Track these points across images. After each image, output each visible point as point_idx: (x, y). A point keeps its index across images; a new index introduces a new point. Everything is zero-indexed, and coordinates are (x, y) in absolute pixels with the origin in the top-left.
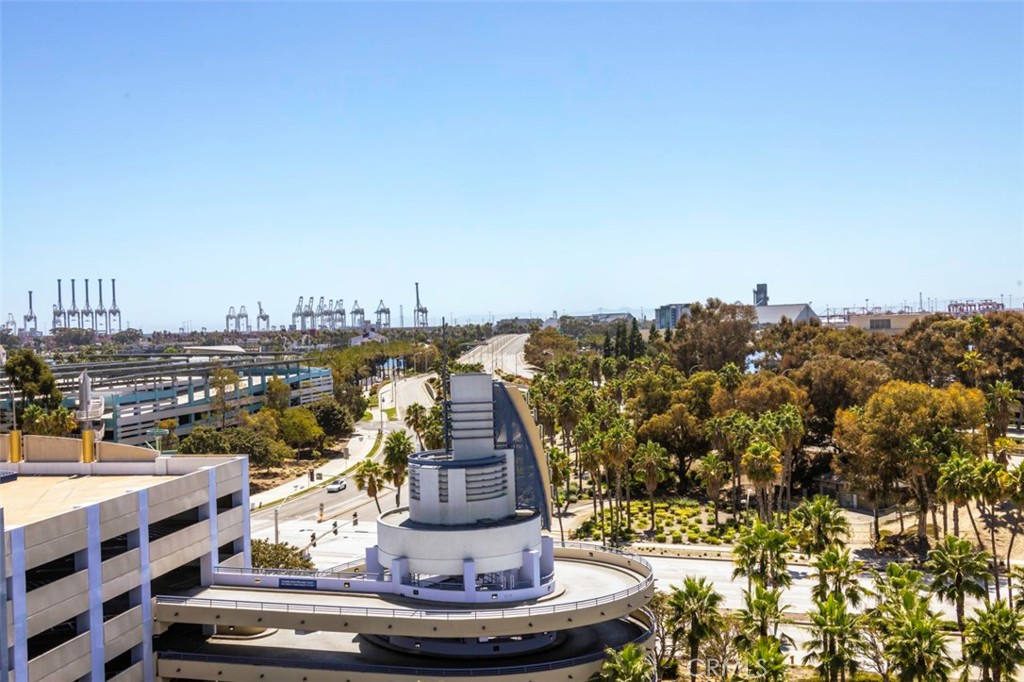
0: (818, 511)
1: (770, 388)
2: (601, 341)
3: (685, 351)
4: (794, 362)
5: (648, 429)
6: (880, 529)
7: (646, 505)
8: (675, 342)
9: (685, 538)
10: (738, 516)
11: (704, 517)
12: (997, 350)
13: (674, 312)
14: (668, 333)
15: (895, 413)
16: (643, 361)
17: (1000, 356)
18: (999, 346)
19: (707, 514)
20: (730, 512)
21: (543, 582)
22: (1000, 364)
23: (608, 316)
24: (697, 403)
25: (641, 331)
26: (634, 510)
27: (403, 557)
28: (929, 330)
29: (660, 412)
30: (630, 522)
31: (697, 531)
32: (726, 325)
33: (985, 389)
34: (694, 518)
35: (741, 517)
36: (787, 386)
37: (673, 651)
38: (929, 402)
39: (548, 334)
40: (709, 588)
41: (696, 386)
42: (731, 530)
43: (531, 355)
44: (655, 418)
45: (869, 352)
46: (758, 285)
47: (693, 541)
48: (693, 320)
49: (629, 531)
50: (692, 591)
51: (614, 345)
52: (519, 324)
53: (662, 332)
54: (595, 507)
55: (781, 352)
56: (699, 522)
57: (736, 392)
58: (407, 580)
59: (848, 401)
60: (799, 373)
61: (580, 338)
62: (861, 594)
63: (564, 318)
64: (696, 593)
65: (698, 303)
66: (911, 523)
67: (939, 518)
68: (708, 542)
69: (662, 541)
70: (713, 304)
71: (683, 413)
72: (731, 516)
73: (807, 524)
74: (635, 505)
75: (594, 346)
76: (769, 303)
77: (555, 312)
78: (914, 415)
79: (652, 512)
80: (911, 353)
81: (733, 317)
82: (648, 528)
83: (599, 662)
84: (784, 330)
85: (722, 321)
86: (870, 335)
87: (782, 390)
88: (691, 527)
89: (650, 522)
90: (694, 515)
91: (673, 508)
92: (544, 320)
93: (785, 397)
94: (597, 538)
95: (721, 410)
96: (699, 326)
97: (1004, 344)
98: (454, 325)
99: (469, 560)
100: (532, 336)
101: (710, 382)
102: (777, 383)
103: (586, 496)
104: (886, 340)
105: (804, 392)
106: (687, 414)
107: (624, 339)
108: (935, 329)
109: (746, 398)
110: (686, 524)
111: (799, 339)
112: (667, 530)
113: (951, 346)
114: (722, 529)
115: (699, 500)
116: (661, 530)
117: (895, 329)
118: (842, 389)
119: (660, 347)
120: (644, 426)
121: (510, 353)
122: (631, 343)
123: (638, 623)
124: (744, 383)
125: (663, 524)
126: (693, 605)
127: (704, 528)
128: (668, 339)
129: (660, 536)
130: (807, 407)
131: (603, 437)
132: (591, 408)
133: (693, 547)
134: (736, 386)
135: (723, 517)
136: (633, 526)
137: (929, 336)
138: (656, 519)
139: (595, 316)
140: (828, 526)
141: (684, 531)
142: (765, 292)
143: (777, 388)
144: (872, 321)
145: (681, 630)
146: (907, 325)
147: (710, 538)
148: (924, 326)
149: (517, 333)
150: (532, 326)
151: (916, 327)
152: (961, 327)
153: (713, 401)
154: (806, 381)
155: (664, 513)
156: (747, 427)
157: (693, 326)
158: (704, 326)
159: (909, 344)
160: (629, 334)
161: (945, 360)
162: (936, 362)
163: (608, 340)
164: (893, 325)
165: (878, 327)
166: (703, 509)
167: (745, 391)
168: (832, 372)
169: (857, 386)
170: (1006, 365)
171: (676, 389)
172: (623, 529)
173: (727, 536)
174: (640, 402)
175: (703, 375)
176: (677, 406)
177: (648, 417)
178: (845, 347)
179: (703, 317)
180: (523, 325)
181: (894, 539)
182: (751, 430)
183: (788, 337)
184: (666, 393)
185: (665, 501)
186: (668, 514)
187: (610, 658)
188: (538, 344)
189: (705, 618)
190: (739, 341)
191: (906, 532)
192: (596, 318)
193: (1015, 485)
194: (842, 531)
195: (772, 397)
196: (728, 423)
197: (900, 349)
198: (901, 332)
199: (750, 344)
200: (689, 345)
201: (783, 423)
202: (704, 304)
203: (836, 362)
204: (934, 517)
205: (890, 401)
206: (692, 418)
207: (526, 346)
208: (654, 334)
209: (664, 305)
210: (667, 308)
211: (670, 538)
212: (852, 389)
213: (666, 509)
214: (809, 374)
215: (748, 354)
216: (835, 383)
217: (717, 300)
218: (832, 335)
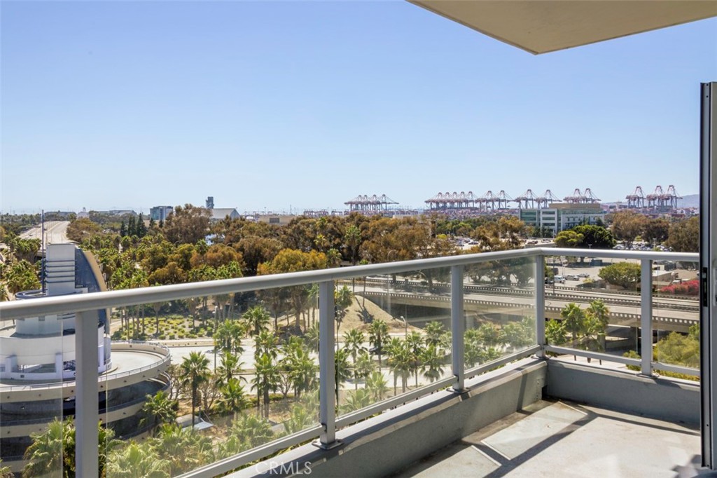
0: (256, 314)
1: (223, 253)
2: (118, 226)
3: (172, 233)
4: (232, 239)
5: (154, 276)
6: (278, 324)
7: (152, 320)
8: (166, 228)
9: (176, 336)
10: (205, 322)
11: (187, 324)
12: (329, 234)
13: (162, 210)
14: (161, 223)
15: (287, 265)
16: (147, 238)
17: (330, 237)
18: (330, 232)
19: (188, 322)
20: (200, 320)
21: (105, 363)
22: (330, 241)
23: (119, 212)
24: (182, 261)
25: (144, 221)
26: (146, 322)
27: (13, 356)
28: (299, 224)
29: (161, 267)
30: (144, 329)
31: (183, 332)
32: (195, 219)
33: (326, 252)
34: (181, 325)
35: (207, 322)
36: (231, 252)
37: (177, 395)
38: (302, 259)
39: (83, 222)
40: (203, 357)
41: (182, 252)
42: (202, 330)
43: (70, 234)
44: (158, 270)
45: (270, 234)
46: (209, 198)
47: (181, 337)
48: (177, 216)
49: (143, 334)
50: (194, 359)
51: (127, 229)
52: (60, 216)
53: (157, 222)
54: (122, 322)
55: (225, 233)
56: (184, 327)
57: (205, 255)
58: (16, 369)
59: (263, 260)
60: (238, 245)
61: (102, 224)
62: (277, 352)
63: (91, 212)
64: (196, 360)
65: (180, 206)
66: (292, 320)
67: (306, 316)
68: (189, 337)
69: (163, 338)
70: (188, 207)
71: (174, 267)
72: (201, 322)
73: (251, 321)
74: (147, 320)
75: (113, 229)
76: (214, 207)
77: (84, 208)
78: (295, 266)
79: (157, 323)
80: (290, 235)
81: (199, 215)
82: (155, 332)
83: (142, 403)
84: (227, 222)
85: (193, 216)
86: (270, 226)
87: (230, 254)
88: (179, 330)
89: (156, 329)
90: (181, 323)
91: (168, 320)
92: (77, 213)
93: (231, 258)
94: (124, 339)
95: (197, 265)
96: (180, 219)
97: (332, 232)
98: (13, 214)
99: (58, 354)
100: (72, 223)
101: (190, 250)
102: (226, 250)
103: (115, 317)
104: (278, 229)
105: (240, 255)
106: (177, 267)
107: (134, 226)
108: (302, 223)
109: (211, 259)
110: (176, 329)
111: (235, 227)
112: (166, 332)
113: (309, 232)
114: (197, 330)
115: (183, 315)
116: (162, 333)
117: (282, 223)
118: (259, 253)
119: (157, 230)
120: (152, 275)
121: (55, 233)
122: (138, 228)
123: (159, 381)
124: (209, 250)
125: (163, 329)
126: (193, 366)
127: (187, 330)
128: (161, 226)
129: (162, 336)
130: (242, 263)
131: (130, 282)
132: (119, 265)
133: (181, 341)
134: (205, 252)
135: (197, 323)
136: (146, 332)
137: (299, 227)
138: (159, 327)
139: (111, 212)
140: (261, 321)
141: (176, 332)
142: (212, 202)
143: (227, 253)
144: (270, 219)
145: (187, 381)
146: (288, 221)
147: (190, 335)
148: (297, 222)
149: (59, 220)
150: (71, 217)
151: (293, 222)
152: (314, 223)
153: (192, 260)
154: (241, 249)
155: (163, 323)
156: (213, 273)
157: (176, 219)
158: (183, 219)
159: (289, 231)
160: (136, 222)
161: (306, 239)
162: (302, 240)
163: (123, 226)
164: (281, 221)
165: (273, 222)
166: (185, 320)
167: (209, 254)
168: (255, 245)
169: (266, 252)
170: (333, 242)
171: (170, 253)
172: (140, 333)
173: (200, 333)
174: (149, 261)
175: (187, 246)
176: (171, 263)
177: (154, 270)
178: (258, 232)
179: (182, 214)
180: (63, 215)
181: (284, 328)
182: (215, 275)
183: (229, 226)
184: (165, 256)
185: (163, 317)
186: (166, 324)
187: (148, 400)
188: (77, 227)
189: (200, 372)
190: (202, 227)
191: (290, 324)
192: (112, 213)
193: (341, 297)
194: (268, 323)
195: (224, 258)
196: (201, 272)
197: (285, 233)
198: (286, 225)
199: (208, 229)
200: (174, 229)
201: (232, 271)
202: (183, 207)
203: (256, 239)
204: (304, 316)
205: (284, 259)
206: (180, 270)
207: (68, 229)
208: (152, 223)
209: (155, 206)
210: (158, 208)
211: (168, 337)
212: (264, 253)
213: (165, 321)
214: (243, 245)
215: (207, 235)
216: (256, 250)
217: (191, 205)
218: (252, 225)
